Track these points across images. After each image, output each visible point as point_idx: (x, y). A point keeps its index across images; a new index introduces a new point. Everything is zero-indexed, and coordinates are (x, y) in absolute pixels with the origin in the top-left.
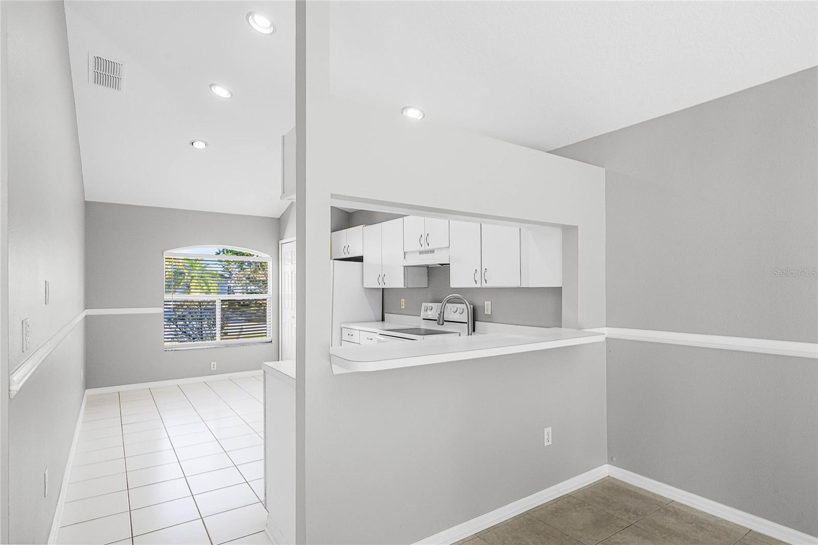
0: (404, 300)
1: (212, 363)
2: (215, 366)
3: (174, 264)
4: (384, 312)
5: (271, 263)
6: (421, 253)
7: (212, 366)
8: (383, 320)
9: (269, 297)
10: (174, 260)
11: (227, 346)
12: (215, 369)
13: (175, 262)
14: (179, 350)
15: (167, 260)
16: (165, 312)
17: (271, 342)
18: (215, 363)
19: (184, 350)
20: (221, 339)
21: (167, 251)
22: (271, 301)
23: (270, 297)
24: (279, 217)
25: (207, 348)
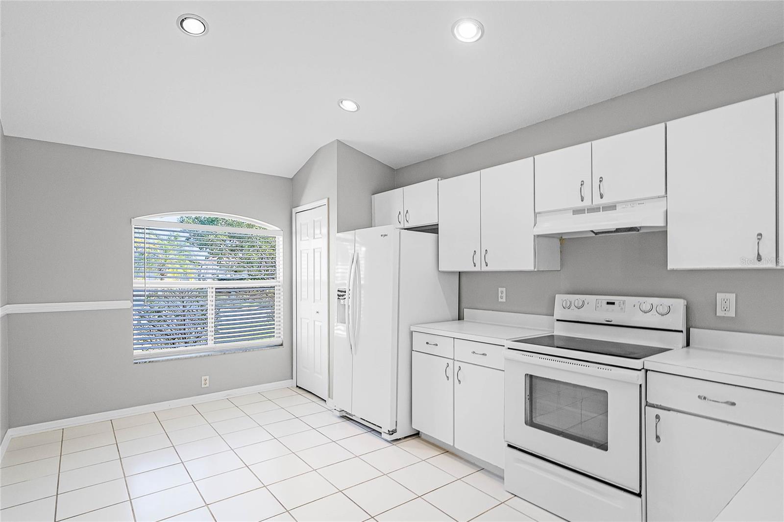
0: (504, 289)
1: (203, 378)
2: (207, 382)
3: (147, 236)
4: (463, 305)
5: (281, 239)
6: (577, 212)
7: (203, 382)
8: (460, 318)
9: (277, 284)
10: (147, 231)
11: (224, 352)
12: (207, 385)
13: (149, 234)
14: (156, 361)
15: (137, 230)
16: (134, 306)
17: (282, 345)
18: (207, 377)
19: (163, 361)
20: (215, 343)
21: (137, 218)
22: (282, 290)
23: (279, 284)
24: (291, 178)
25: (196, 357)
